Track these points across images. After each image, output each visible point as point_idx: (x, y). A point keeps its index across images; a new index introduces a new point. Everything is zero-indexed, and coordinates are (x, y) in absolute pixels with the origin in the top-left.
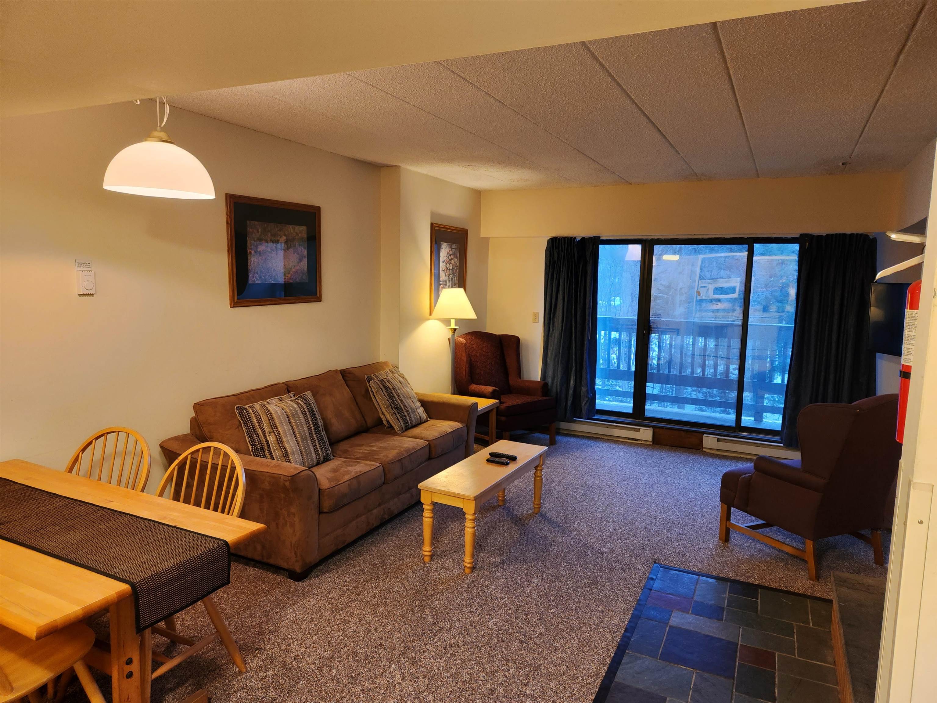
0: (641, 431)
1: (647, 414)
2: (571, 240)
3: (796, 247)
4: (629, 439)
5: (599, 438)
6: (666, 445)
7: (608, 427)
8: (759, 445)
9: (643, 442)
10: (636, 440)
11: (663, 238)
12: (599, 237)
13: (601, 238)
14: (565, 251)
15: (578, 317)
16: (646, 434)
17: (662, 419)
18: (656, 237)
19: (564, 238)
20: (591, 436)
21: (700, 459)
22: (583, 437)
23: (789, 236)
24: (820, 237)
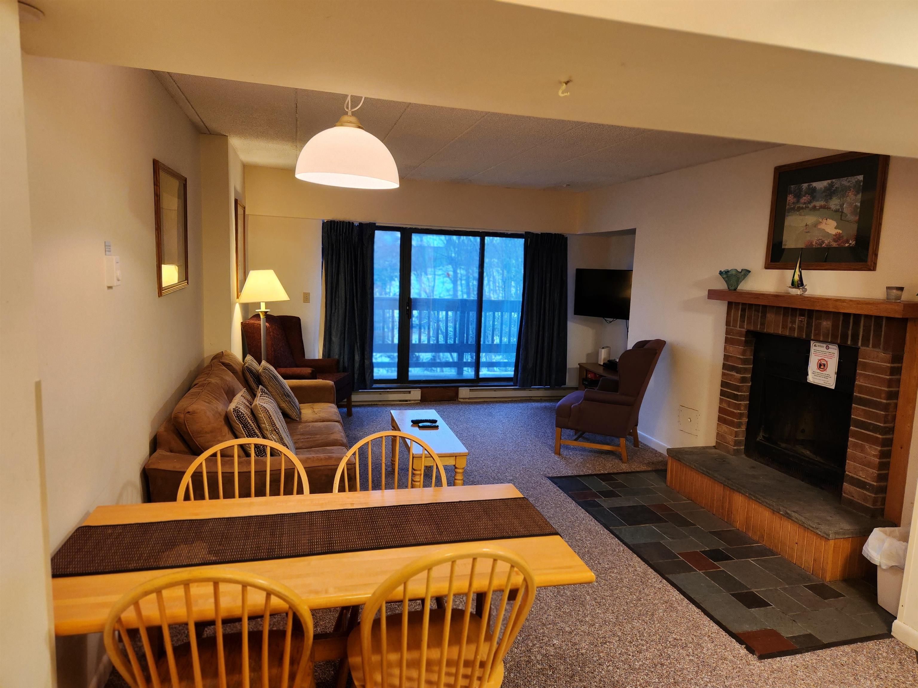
0: (412, 393)
1: (410, 378)
2: (349, 225)
3: (522, 241)
4: (400, 401)
5: (374, 405)
6: (431, 401)
7: (380, 393)
8: (495, 390)
9: (412, 402)
10: (406, 401)
11: (419, 227)
12: (375, 224)
13: (377, 224)
14: (344, 235)
15: (359, 296)
16: (416, 394)
17: (423, 380)
18: (414, 227)
19: (343, 222)
20: (371, 403)
21: (460, 406)
22: (376, 405)
23: (509, 232)
24: (537, 234)
